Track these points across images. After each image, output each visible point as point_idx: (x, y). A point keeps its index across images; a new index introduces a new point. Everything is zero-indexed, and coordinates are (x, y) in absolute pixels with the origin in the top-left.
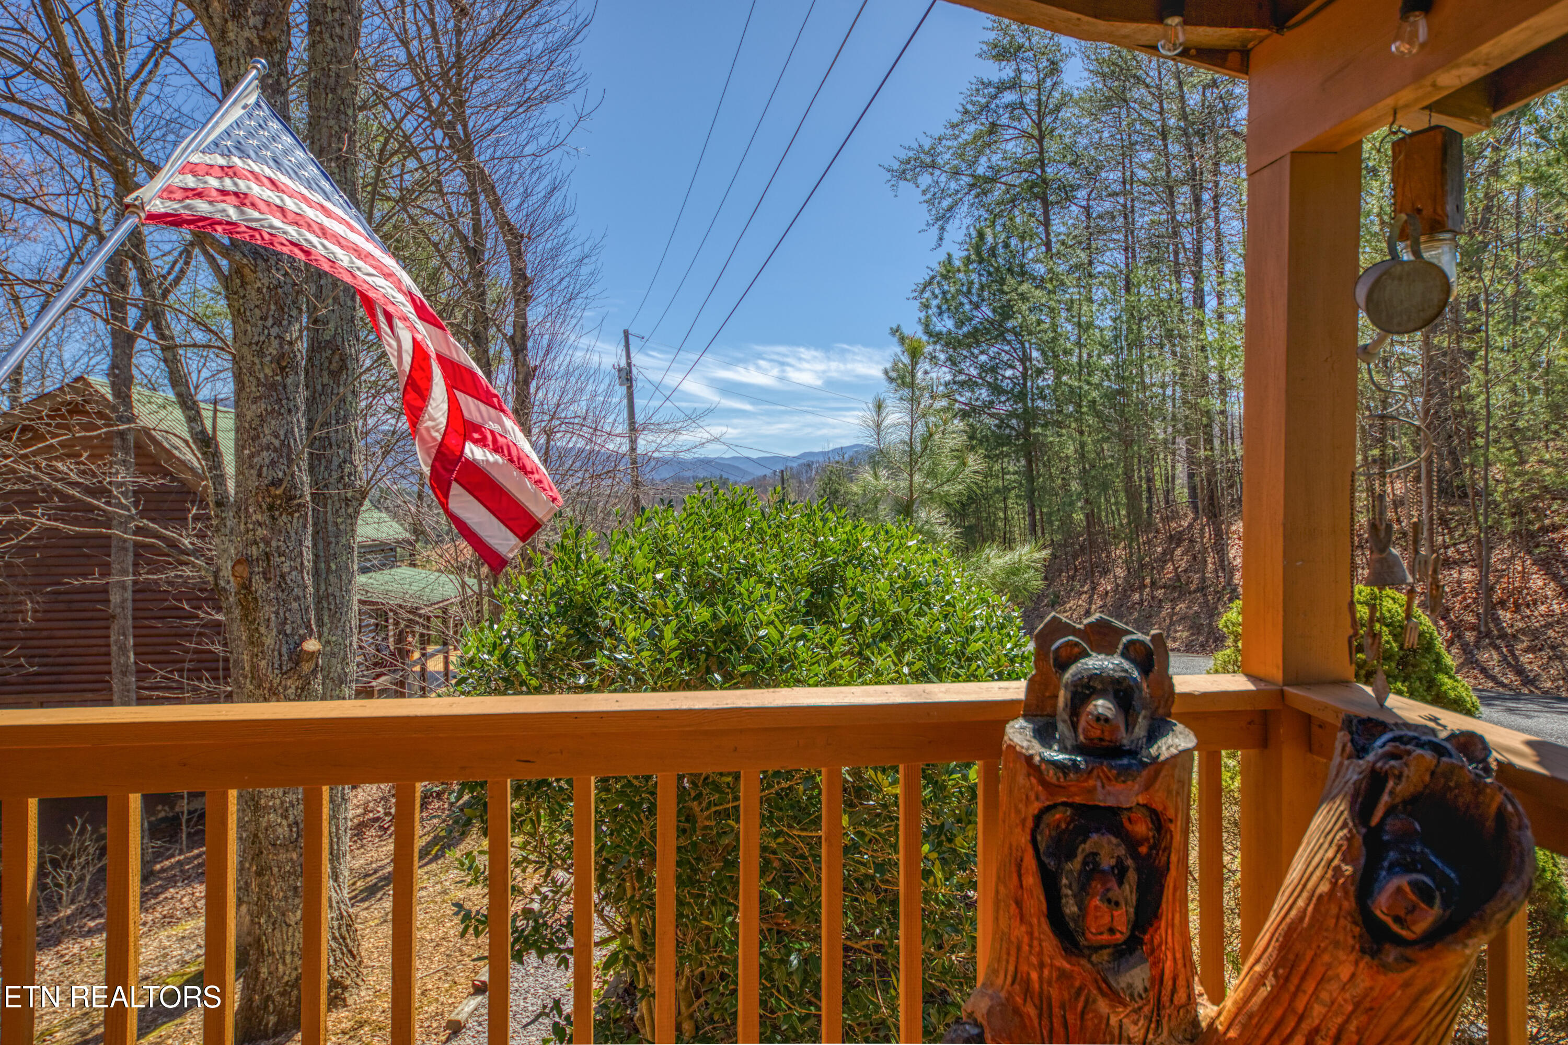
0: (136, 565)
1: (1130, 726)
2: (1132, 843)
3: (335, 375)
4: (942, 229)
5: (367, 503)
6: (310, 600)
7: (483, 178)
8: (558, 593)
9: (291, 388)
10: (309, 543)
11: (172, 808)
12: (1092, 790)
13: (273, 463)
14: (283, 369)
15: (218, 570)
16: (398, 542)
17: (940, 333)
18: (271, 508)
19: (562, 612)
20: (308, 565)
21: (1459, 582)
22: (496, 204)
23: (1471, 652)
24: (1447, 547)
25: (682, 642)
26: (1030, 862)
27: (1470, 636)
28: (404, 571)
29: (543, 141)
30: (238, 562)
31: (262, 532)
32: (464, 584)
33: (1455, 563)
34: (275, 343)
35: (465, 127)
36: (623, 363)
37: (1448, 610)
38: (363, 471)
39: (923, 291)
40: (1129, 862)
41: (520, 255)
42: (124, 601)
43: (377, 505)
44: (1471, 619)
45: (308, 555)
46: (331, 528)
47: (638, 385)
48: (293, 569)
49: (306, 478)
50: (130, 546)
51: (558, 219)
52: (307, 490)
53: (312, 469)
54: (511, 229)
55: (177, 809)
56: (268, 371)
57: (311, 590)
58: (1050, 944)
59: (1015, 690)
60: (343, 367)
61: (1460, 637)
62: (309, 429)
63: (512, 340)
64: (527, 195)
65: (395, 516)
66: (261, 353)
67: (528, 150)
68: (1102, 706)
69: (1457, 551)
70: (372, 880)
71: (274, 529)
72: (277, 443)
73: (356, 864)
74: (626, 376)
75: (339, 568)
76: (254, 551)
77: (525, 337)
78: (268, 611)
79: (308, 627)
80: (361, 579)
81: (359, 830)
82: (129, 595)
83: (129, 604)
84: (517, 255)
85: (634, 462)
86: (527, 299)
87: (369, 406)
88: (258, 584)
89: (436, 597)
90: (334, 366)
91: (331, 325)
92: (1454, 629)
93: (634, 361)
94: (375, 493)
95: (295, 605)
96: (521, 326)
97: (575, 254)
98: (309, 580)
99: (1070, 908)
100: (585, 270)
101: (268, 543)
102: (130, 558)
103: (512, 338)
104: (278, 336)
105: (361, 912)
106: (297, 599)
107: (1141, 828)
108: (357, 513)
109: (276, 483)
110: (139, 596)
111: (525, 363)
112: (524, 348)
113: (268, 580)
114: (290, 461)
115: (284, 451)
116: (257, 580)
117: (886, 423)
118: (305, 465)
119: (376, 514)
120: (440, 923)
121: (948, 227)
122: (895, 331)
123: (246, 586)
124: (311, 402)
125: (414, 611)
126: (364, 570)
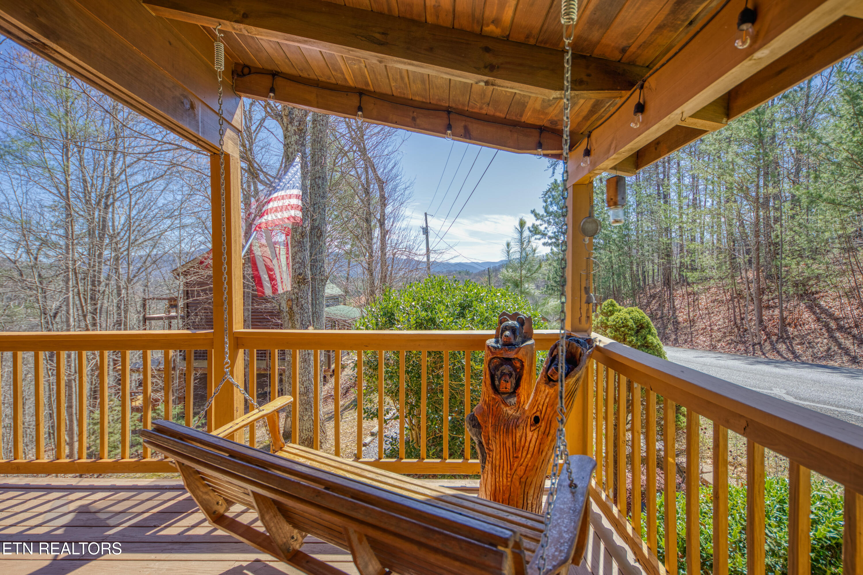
0: (252, 303)
1: (515, 338)
2: (515, 368)
3: (318, 237)
4: (554, 169)
5: (328, 281)
6: (310, 314)
7: (370, 162)
8: (384, 308)
9: (305, 243)
10: (310, 294)
11: (263, 390)
12: (502, 354)
13: (299, 268)
14: (303, 236)
15: (280, 304)
16: (339, 295)
17: (552, 212)
18: (299, 282)
19: (385, 314)
20: (310, 302)
21: (772, 316)
22: (374, 171)
23: (773, 345)
24: (769, 301)
25: (417, 322)
26: (488, 372)
27: (774, 338)
28: (341, 307)
29: (390, 149)
30: (289, 300)
31: (296, 290)
32: (362, 311)
33: (772, 307)
34: (300, 228)
35: (364, 144)
36: (425, 226)
37: (766, 327)
38: (327, 269)
39: (545, 195)
40: (514, 373)
41: (383, 189)
42: (249, 315)
43: (332, 282)
44: (776, 331)
45: (310, 298)
46: (317, 289)
47: (431, 233)
48: (305, 303)
49: (309, 272)
50: (250, 295)
51: (396, 176)
52: (310, 276)
53: (311, 269)
54: (380, 180)
55: (265, 390)
56: (298, 237)
57: (311, 310)
58: (491, 391)
59: (493, 332)
60: (321, 235)
61: (769, 338)
62: (311, 256)
63: (379, 221)
64: (385, 169)
65: (338, 286)
66: (296, 232)
67: (386, 153)
68: (507, 333)
69: (774, 302)
70: (330, 415)
71: (299, 290)
72: (300, 261)
73: (325, 410)
74: (426, 231)
75: (319, 303)
76: (293, 297)
77: (384, 220)
78: (297, 316)
79: (310, 322)
80: (326, 309)
81: (326, 399)
82: (250, 313)
83: (250, 316)
84: (382, 189)
85: (428, 264)
86: (385, 205)
87: (330, 245)
88: (295, 308)
89: (352, 316)
90: (318, 235)
91: (318, 221)
92: (767, 335)
93: (429, 225)
94: (331, 277)
95: (306, 315)
96: (383, 215)
97: (403, 186)
98: (310, 307)
99: (497, 383)
100: (407, 192)
101: (297, 294)
102: (251, 301)
103: (380, 220)
104: (302, 226)
105: (327, 424)
106: (306, 313)
107: (518, 365)
108: (325, 284)
109: (300, 274)
110: (253, 314)
111: (384, 229)
112: (384, 223)
113: (297, 306)
114: (305, 267)
115: (303, 264)
116: (294, 306)
117: (511, 252)
118: (309, 268)
119: (332, 285)
120: (352, 427)
121: (557, 168)
122: (533, 212)
123: (291, 308)
124: (311, 247)
125: (345, 321)
126: (328, 306)
